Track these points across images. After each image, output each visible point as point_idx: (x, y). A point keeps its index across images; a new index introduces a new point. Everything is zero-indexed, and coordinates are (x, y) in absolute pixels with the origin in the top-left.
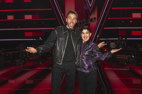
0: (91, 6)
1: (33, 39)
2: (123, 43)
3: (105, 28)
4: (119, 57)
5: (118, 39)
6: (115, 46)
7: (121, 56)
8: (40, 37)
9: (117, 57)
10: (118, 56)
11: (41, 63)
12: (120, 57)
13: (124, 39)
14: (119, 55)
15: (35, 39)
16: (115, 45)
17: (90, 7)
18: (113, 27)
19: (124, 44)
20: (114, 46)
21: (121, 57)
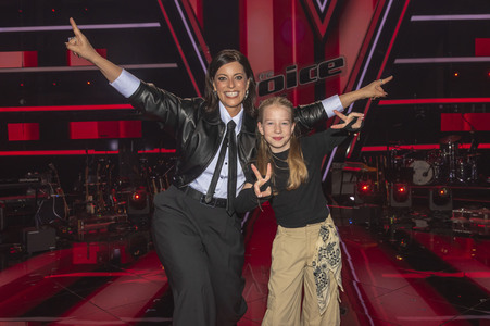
0: (322, 8)
1: (83, 152)
9: (456, 221)
10: (458, 215)
12: (467, 216)
15: (92, 152)
17: (322, 16)
20: (425, 174)
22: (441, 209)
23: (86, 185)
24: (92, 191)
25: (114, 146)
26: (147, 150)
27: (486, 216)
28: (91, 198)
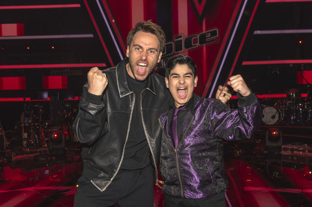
1: (22, 99)
2: (303, 108)
3: (245, 63)
4: (288, 153)
5: (285, 96)
6: (277, 118)
7: (295, 147)
8: (45, 91)
9: (284, 153)
10: (286, 149)
11: (47, 172)
12: (292, 150)
13: (305, 95)
14: (290, 147)
15: (28, 99)
16: (277, 115)
18: (271, 59)
19: (305, 113)
20: (273, 117)
21: (296, 150)
22: (274, 145)
23: (23, 125)
24: (27, 129)
25: (46, 95)
26: (70, 98)
27: (307, 151)
28: (25, 135)
